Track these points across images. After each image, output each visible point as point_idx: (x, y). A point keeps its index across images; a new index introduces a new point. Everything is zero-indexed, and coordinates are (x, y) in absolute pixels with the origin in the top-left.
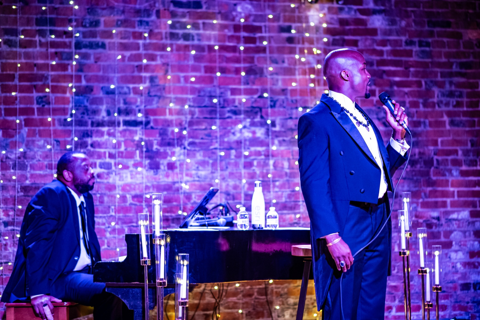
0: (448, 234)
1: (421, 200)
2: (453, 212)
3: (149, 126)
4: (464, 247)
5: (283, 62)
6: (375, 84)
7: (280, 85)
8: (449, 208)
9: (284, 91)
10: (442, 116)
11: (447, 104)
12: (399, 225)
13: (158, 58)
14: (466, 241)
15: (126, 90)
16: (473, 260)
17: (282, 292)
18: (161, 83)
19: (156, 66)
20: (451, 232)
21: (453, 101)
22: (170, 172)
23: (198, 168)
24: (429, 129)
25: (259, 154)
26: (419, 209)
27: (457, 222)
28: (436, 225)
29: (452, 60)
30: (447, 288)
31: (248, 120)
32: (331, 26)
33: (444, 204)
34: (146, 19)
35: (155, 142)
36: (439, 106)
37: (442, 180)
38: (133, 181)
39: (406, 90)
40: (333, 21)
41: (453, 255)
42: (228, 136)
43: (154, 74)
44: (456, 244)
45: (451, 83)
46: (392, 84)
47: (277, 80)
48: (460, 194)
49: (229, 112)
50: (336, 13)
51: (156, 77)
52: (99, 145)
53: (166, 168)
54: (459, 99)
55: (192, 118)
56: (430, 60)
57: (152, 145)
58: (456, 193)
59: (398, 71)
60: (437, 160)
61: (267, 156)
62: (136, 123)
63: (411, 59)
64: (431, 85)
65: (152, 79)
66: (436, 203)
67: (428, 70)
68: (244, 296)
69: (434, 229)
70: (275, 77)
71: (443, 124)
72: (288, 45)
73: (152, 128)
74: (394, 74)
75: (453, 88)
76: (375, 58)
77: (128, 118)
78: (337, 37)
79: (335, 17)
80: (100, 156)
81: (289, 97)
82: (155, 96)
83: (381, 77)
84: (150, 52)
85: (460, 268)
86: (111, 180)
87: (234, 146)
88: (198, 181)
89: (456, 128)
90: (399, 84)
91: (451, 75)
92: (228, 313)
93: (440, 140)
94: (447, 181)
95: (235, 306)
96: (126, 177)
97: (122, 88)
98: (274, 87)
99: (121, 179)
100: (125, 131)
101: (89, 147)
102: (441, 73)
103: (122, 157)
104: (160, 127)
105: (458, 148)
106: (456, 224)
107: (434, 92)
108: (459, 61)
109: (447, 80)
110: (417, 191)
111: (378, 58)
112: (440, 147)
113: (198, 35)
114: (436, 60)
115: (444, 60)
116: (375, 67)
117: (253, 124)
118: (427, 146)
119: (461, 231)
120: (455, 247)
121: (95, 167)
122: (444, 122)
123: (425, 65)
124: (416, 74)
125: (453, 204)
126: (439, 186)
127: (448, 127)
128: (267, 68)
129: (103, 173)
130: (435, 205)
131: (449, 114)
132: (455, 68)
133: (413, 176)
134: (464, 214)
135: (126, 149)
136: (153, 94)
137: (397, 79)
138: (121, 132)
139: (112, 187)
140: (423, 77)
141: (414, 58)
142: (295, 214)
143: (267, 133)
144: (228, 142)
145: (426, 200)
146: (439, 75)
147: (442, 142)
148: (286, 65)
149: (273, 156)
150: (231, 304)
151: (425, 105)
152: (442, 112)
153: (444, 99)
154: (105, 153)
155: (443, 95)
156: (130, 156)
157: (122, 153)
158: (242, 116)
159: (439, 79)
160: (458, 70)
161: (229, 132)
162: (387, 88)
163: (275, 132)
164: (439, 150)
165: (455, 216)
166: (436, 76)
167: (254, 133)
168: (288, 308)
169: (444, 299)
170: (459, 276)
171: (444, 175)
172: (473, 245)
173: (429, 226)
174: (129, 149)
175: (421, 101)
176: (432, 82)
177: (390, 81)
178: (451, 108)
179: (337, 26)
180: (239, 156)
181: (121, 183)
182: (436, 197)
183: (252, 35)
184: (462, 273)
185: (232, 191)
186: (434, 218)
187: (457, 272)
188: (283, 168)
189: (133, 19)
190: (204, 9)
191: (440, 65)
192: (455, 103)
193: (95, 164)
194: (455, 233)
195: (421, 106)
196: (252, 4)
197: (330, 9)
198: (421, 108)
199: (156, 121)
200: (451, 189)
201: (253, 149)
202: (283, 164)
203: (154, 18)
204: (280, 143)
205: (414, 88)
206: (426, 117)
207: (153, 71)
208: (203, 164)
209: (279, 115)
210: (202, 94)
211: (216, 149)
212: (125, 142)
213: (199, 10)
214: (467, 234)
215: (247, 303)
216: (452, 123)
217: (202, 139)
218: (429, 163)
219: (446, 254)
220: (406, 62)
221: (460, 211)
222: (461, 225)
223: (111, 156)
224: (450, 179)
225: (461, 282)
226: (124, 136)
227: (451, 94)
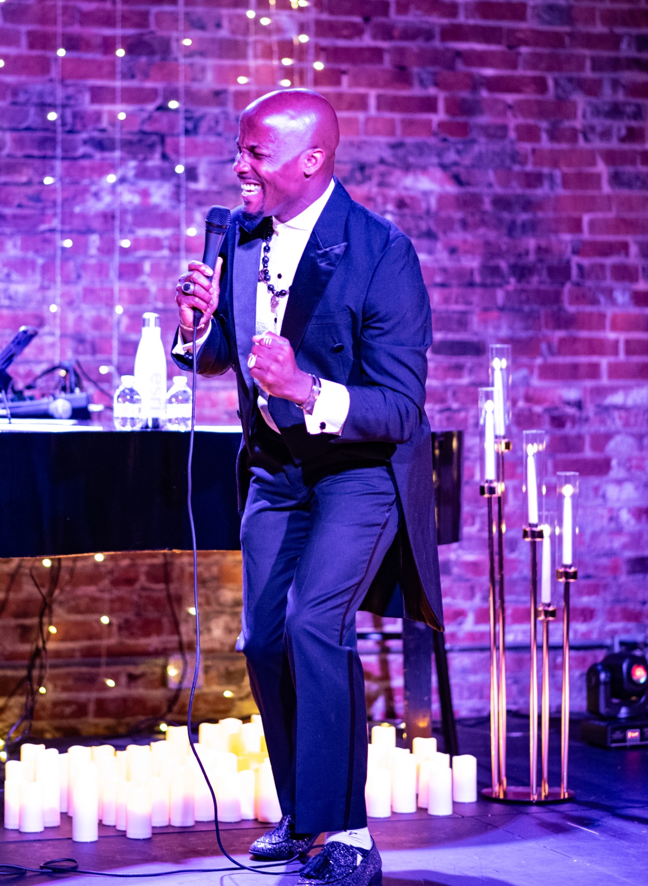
0: (601, 441)
1: (539, 361)
2: (613, 390)
4: (639, 473)
5: (219, 26)
6: (436, 84)
7: (209, 82)
8: (605, 381)
9: (218, 96)
10: (593, 163)
11: (606, 135)
14: (643, 459)
17: (206, 575)
20: (608, 437)
21: (620, 126)
23: (8, 275)
24: (561, 191)
25: (156, 244)
26: (536, 382)
27: (623, 413)
28: (574, 421)
29: (619, 30)
30: (596, 567)
31: (133, 164)
33: (593, 371)
36: (586, 139)
37: (591, 315)
39: (510, 98)
41: (612, 491)
42: (84, 201)
44: (619, 464)
45: (615, 84)
46: (475, 84)
47: (203, 70)
48: (632, 348)
49: (85, 142)
54: (634, 124)
56: (566, 29)
58: (622, 347)
59: (492, 53)
60: (580, 267)
61: (175, 250)
63: (523, 25)
64: (569, 87)
66: (575, 367)
67: (562, 52)
68: (115, 583)
69: (569, 430)
70: (198, 61)
71: (593, 180)
74: (482, 59)
75: (621, 97)
76: (437, 21)
81: (230, 109)
83: (451, 67)
85: (628, 521)
87: (96, 224)
88: (9, 307)
89: (625, 192)
90: (495, 85)
91: (616, 64)
92: (77, 624)
93: (586, 218)
94: (602, 316)
95: (94, 607)
98: (196, 86)
102: (594, 60)
105: (629, 239)
106: (620, 417)
107: (574, 104)
108: (634, 31)
109: (607, 76)
110: (531, 339)
111: (445, 21)
112: (586, 235)
114: (582, 28)
115: (600, 29)
116: (437, 43)
117: (143, 173)
118: (556, 232)
119: (632, 435)
120: (616, 472)
122: (598, 176)
123: (556, 40)
124: (535, 61)
125: (615, 371)
126: (582, 327)
127: (606, 188)
128: (178, 41)
130: (573, 373)
131: (611, 157)
132: (626, 50)
133: (521, 302)
134: (641, 395)
137: (489, 72)
140: (550, 69)
141: (530, 24)
143: (176, 196)
144: (83, 216)
145: (552, 360)
146: (588, 64)
147: (592, 224)
148: (224, 33)
149: (189, 250)
150: (83, 603)
151: (554, 136)
152: (592, 154)
153: (600, 123)
155: (597, 112)
158: (118, 154)
159: (588, 73)
160: (633, 53)
161: (86, 190)
162: (465, 94)
163: (197, 192)
164: (585, 243)
165: (617, 399)
166: (581, 67)
167: (145, 194)
168: (220, 613)
169: (589, 594)
170: (623, 539)
171: (595, 302)
173: (558, 421)
175: (544, 124)
176: (570, 80)
177: (470, 76)
178: (614, 144)
180: (107, 249)
182: (576, 353)
184: (631, 534)
185: (91, 334)
186: (568, 403)
187: (619, 531)
191: (590, 41)
192: (623, 132)
194: (618, 439)
195: (544, 136)
198: (545, 143)
200: (611, 335)
201: (141, 233)
205: (529, 95)
206: (555, 164)
208: (21, 266)
209: (207, 152)
210: (22, 98)
211: (52, 231)
215: (120, 599)
216: (616, 179)
217: (20, 206)
218: (561, 272)
219: (596, 489)
220: (512, 32)
221: (631, 387)
222: (632, 420)
224: (609, 311)
225: (629, 554)
227: (615, 111)
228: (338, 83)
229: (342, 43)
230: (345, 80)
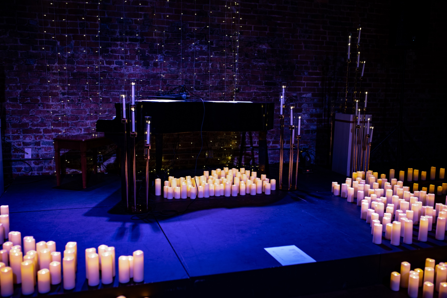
2: (304, 94)
3: (143, 42)
4: (308, 112)
5: (218, 9)
6: (267, 24)
7: (216, 22)
8: (302, 92)
9: (218, 25)
10: (301, 43)
11: (304, 37)
12: (280, 101)
14: (309, 109)
15: (130, 21)
16: (312, 118)
18: (151, 18)
19: (148, 8)
20: (302, 104)
21: (307, 35)
22: (155, 68)
23: (170, 66)
24: (294, 49)
25: (204, 59)
26: (287, 92)
27: (305, 99)
28: (295, 100)
29: (308, 13)
31: (198, 41)
33: (299, 90)
35: (147, 51)
36: (300, 38)
37: (299, 77)
38: (134, 72)
39: (283, 28)
42: (187, 49)
43: (146, 13)
44: (304, 110)
45: (307, 25)
46: (276, 25)
47: (215, 19)
48: (308, 84)
49: (188, 36)
52: (115, 51)
53: (153, 66)
54: (310, 35)
55: (167, 38)
56: (296, 12)
57: (145, 52)
58: (306, 84)
59: (280, 17)
60: (297, 66)
61: (208, 61)
62: (136, 40)
64: (296, 26)
65: (145, 16)
66: (295, 88)
67: (295, 18)
68: (194, 135)
70: (214, 17)
73: (145, 43)
74: (277, 19)
75: (308, 28)
76: (268, 10)
77: (131, 37)
80: (116, 58)
81: (221, 29)
82: (147, 25)
83: (271, 21)
85: (306, 122)
86: (122, 71)
87: (190, 54)
88: (170, 73)
89: (307, 50)
92: (186, 144)
93: (300, 56)
95: (189, 140)
96: (131, 70)
98: (213, 23)
99: (128, 71)
100: (129, 44)
101: (110, 53)
102: (302, 20)
103: (128, 59)
104: (149, 42)
105: (309, 60)
106: (305, 100)
107: (297, 30)
108: (311, 14)
109: (305, 24)
112: (299, 59)
114: (299, 13)
115: (303, 13)
117: (201, 43)
118: (292, 58)
119: (307, 104)
120: (304, 112)
121: (113, 64)
122: (302, 46)
124: (289, 20)
125: (304, 90)
126: (297, 80)
127: (303, 49)
128: (209, 12)
129: (118, 67)
130: (295, 90)
131: (305, 42)
132: (309, 18)
133: (284, 74)
134: (309, 95)
135: (130, 54)
136: (145, 24)
137: (279, 22)
139: (122, 75)
141: (288, 11)
142: (222, 92)
143: (208, 48)
144: (187, 53)
145: (290, 87)
149: (211, 61)
150: (187, 139)
151: (293, 37)
152: (301, 41)
153: (303, 34)
154: (119, 56)
156: (133, 58)
157: (128, 56)
158: (195, 38)
159: (301, 23)
161: (188, 47)
163: (213, 47)
164: (298, 61)
165: (304, 96)
166: (299, 21)
167: (201, 48)
170: (304, 126)
171: (300, 74)
172: (312, 111)
174: (132, 54)
175: (291, 34)
177: (275, 23)
178: (306, 39)
180: (193, 60)
181: (127, 73)
182: (296, 85)
184: (306, 125)
186: (294, 96)
188: (216, 67)
193: (113, 62)
194: (304, 104)
195: (291, 37)
199: (147, 39)
200: (304, 82)
201: (200, 57)
202: (217, 66)
204: (215, 54)
205: (287, 28)
206: (293, 43)
208: (173, 64)
209: (215, 38)
210: (173, 25)
211: (180, 56)
212: (130, 50)
214: (310, 105)
215: (195, 138)
216: (306, 47)
217: (173, 50)
218: (293, 68)
220: (284, 13)
221: (307, 93)
222: (307, 100)
223: (122, 58)
224: (303, 77)
226: (129, 47)
229: (247, 14)
230: (247, 23)
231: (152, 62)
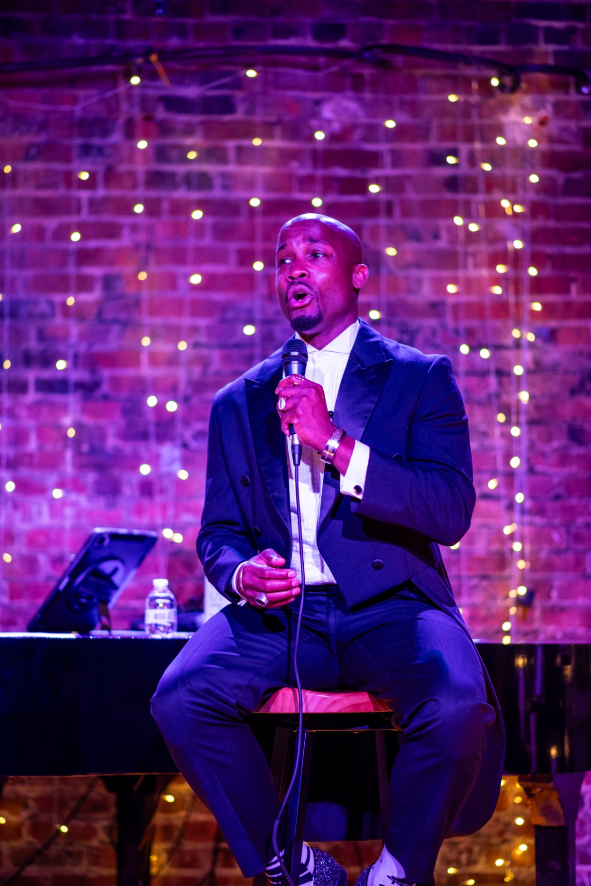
3: (98, 393)
5: (436, 236)
7: (426, 292)
9: (436, 308)
13: (126, 232)
15: (43, 307)
18: (130, 291)
19: (120, 250)
22: (146, 502)
32: (559, 148)
34: (96, 141)
35: (111, 431)
38: (56, 522)
40: (566, 136)
43: (115, 270)
47: (419, 282)
50: (576, 116)
51: (118, 277)
53: (137, 493)
55: (204, 373)
57: (103, 437)
65: (108, 282)
70: (415, 273)
72: (448, 196)
73: (106, 397)
77: (46, 374)
78: (577, 175)
79: (573, 125)
81: (449, 321)
82: (115, 321)
84: (106, 218)
96: (40, 514)
97: (36, 303)
98: (411, 299)
99: (27, 517)
100: (38, 404)
103: (30, 465)
104: (124, 394)
113: (225, 176)
135: (40, 448)
136: (109, 316)
138: (30, 408)
148: (443, 243)
156: (51, 462)
157: (31, 456)
174: (49, 447)
179: (576, 148)
183: (357, 174)
189: (66, 142)
190: (239, 115)
196: (360, 100)
197: (558, 108)
199: (116, 382)
203: (116, 137)
207: (112, 263)
210: (230, 315)
212: (39, 429)
213: (228, 118)
226: (36, 416)
228: (567, 291)
229: (569, 250)
230: (574, 288)
231: (135, 480)
